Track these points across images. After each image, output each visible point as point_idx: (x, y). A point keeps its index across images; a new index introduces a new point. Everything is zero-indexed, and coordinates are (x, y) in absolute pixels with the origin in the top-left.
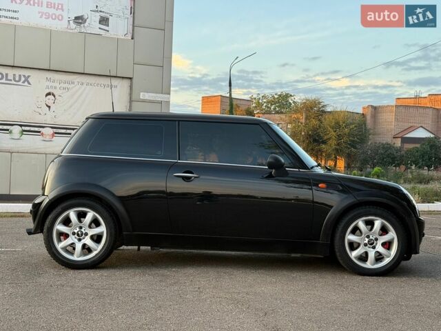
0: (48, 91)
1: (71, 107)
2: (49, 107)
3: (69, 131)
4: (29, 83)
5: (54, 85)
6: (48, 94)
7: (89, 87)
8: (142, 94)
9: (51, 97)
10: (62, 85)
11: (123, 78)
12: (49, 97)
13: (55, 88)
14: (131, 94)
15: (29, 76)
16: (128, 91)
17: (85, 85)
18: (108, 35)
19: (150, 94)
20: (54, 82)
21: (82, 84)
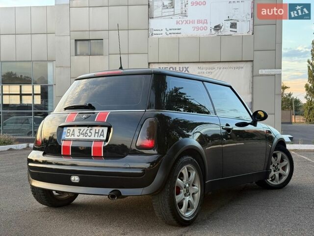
5: (203, 71)
8: (260, 71)
10: (208, 71)
11: (247, 61)
13: (204, 73)
14: (253, 72)
15: (188, 68)
16: (251, 69)
17: (222, 69)
19: (266, 70)
20: (203, 69)
21: (220, 68)
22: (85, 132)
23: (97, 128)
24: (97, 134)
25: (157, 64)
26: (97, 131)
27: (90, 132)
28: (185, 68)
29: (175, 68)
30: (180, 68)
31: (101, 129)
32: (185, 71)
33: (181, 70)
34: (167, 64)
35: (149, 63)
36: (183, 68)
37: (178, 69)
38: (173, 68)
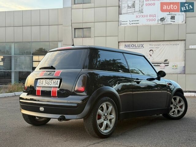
0: (150, 49)
1: (159, 54)
2: (151, 55)
3: (159, 64)
4: (143, 47)
6: (151, 50)
7: (167, 46)
9: (152, 51)
10: (156, 46)
12: (151, 51)
13: (153, 48)
15: (143, 44)
18: (175, 23)
22: (48, 82)
23: (55, 80)
24: (54, 84)
25: (124, 42)
26: (54, 82)
27: (51, 82)
28: (141, 45)
29: (135, 45)
30: (138, 45)
31: (57, 80)
32: (141, 47)
33: (139, 46)
34: (130, 43)
35: (119, 42)
36: (140, 45)
37: (137, 46)
38: (133, 45)
